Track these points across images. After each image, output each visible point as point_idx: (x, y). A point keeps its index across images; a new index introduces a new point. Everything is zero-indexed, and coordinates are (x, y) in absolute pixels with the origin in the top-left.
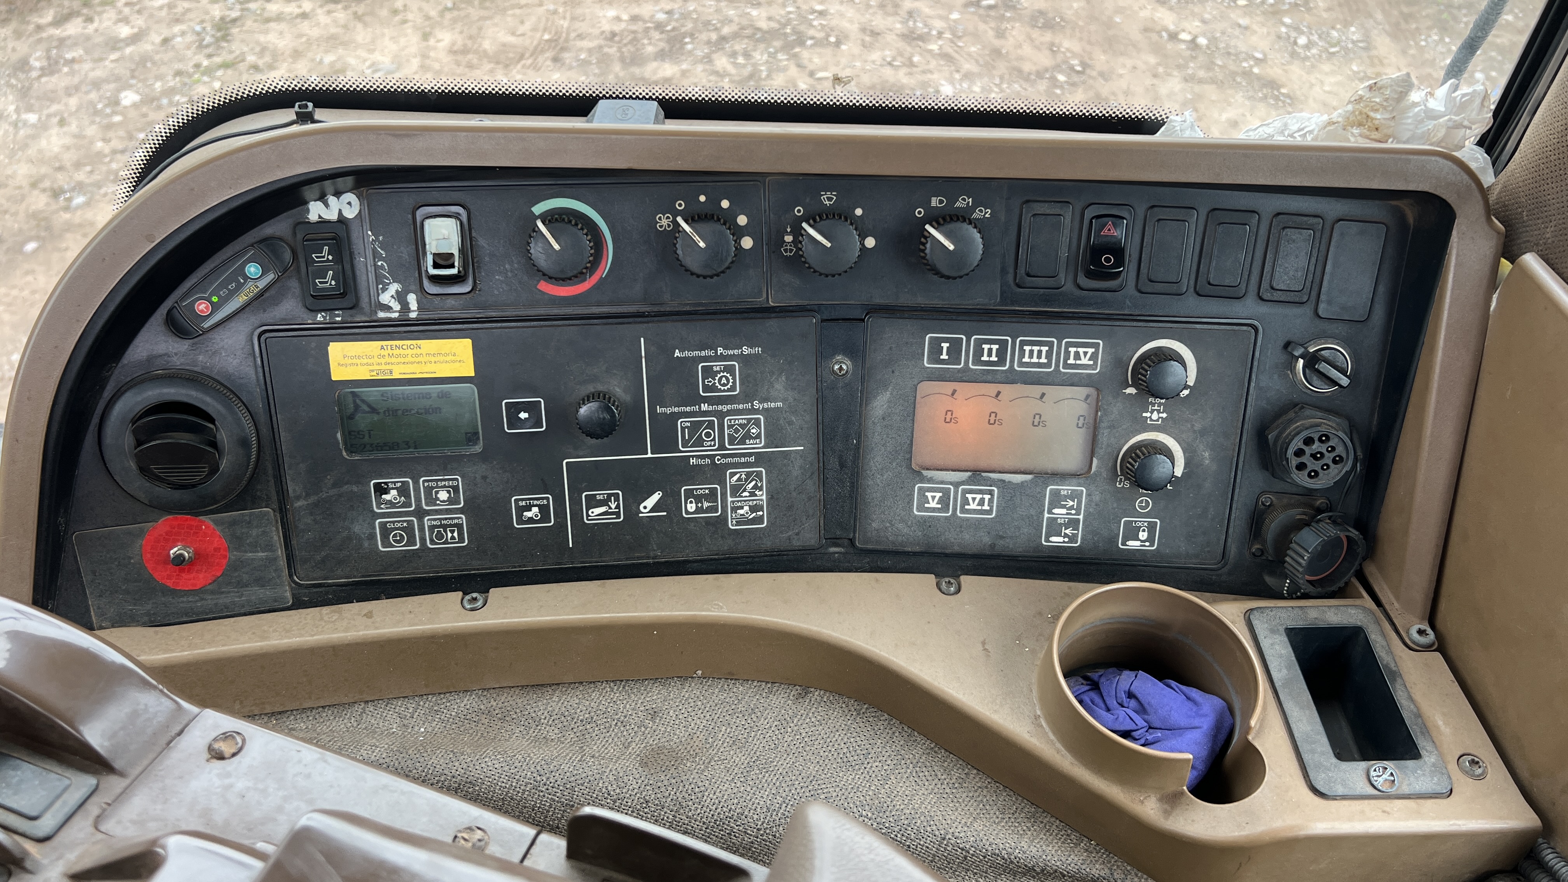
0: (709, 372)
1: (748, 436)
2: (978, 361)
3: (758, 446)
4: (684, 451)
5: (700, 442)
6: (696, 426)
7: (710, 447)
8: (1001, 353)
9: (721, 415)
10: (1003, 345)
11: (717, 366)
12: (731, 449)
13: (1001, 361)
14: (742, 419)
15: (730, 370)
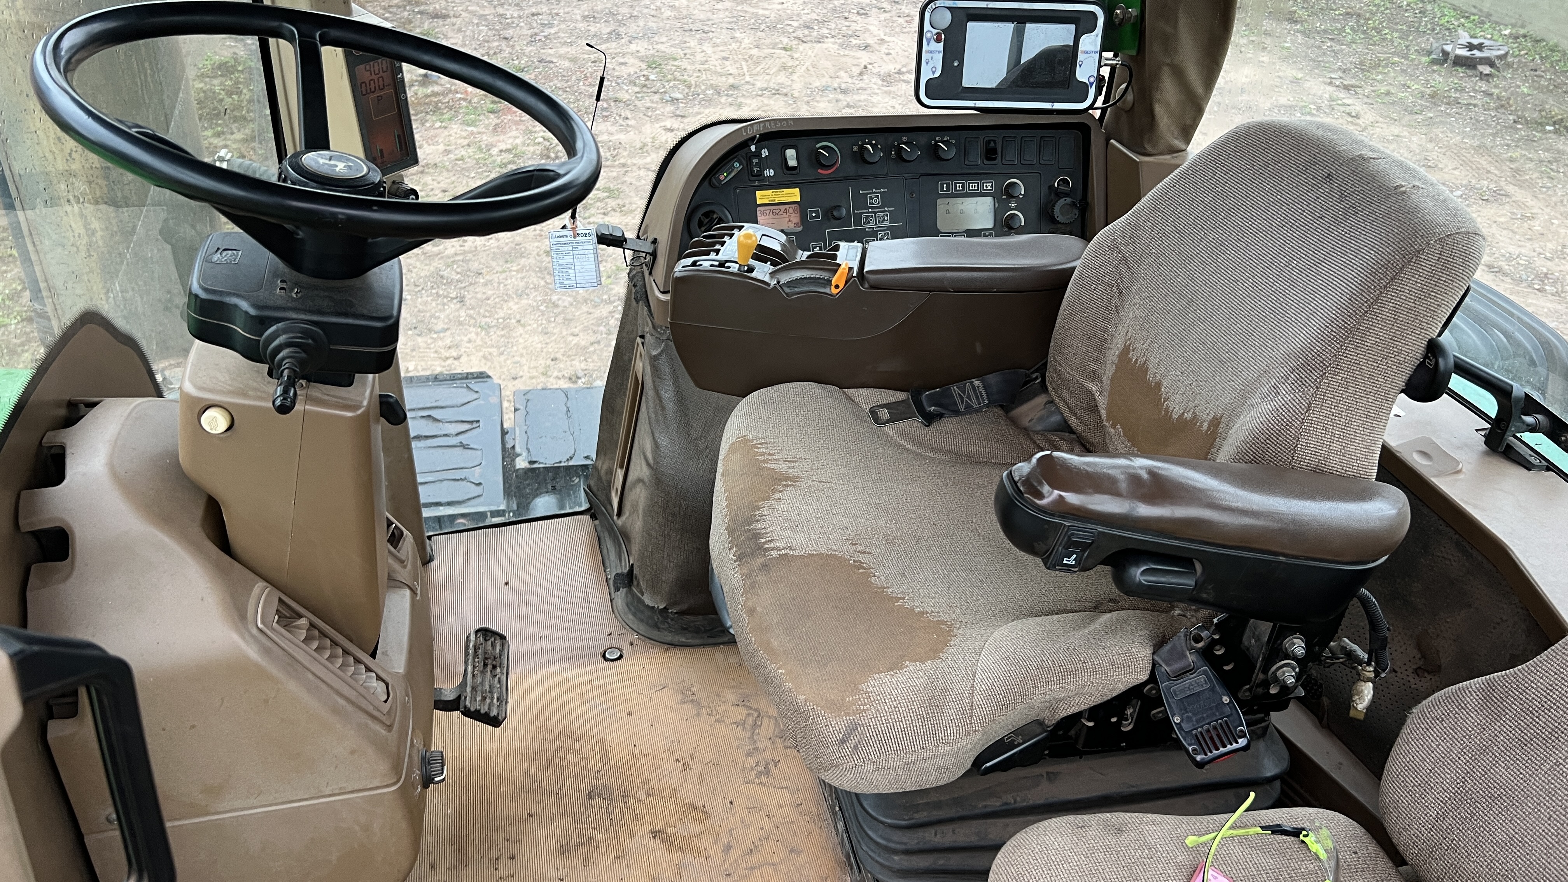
0: (871, 198)
1: (884, 220)
2: (956, 190)
3: (886, 224)
4: (864, 226)
5: (869, 223)
6: (867, 217)
7: (872, 225)
8: (963, 187)
9: (875, 213)
10: (963, 184)
11: (873, 195)
12: (879, 225)
13: (963, 190)
14: (882, 214)
15: (877, 197)
